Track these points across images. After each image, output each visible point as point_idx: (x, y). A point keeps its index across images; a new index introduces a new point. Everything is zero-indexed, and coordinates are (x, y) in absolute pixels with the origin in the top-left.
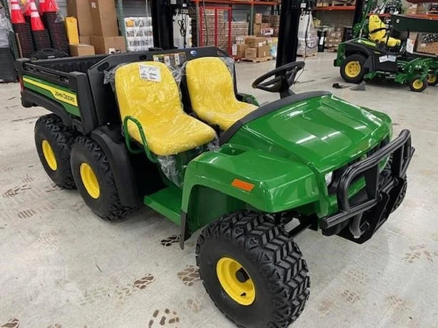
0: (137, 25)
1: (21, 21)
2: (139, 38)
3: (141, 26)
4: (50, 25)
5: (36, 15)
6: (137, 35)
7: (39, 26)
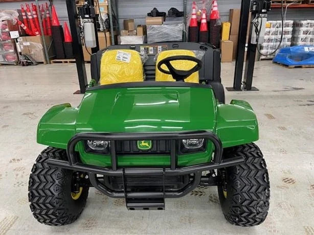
0: (273, 27)
1: (195, 25)
2: (273, 37)
3: (278, 27)
4: (211, 28)
5: (204, 21)
6: (272, 34)
7: (204, 28)
